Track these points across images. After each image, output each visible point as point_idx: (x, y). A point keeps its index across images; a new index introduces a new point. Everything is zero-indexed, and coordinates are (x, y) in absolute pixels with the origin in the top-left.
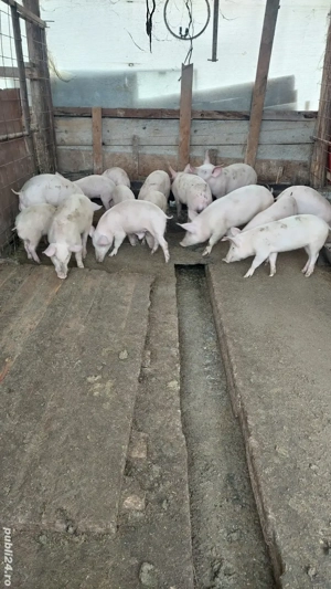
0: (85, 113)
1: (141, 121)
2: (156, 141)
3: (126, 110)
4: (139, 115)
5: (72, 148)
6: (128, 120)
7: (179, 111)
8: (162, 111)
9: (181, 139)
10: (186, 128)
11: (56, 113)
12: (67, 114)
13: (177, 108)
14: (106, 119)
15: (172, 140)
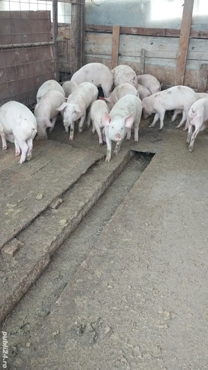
0: (108, 31)
1: (150, 38)
2: (160, 54)
3: (138, 29)
4: (148, 33)
5: (97, 56)
6: (140, 37)
7: (180, 31)
8: (166, 30)
9: (180, 54)
10: (184, 45)
11: (88, 29)
12: (96, 30)
13: (179, 28)
14: (123, 35)
15: (173, 55)
